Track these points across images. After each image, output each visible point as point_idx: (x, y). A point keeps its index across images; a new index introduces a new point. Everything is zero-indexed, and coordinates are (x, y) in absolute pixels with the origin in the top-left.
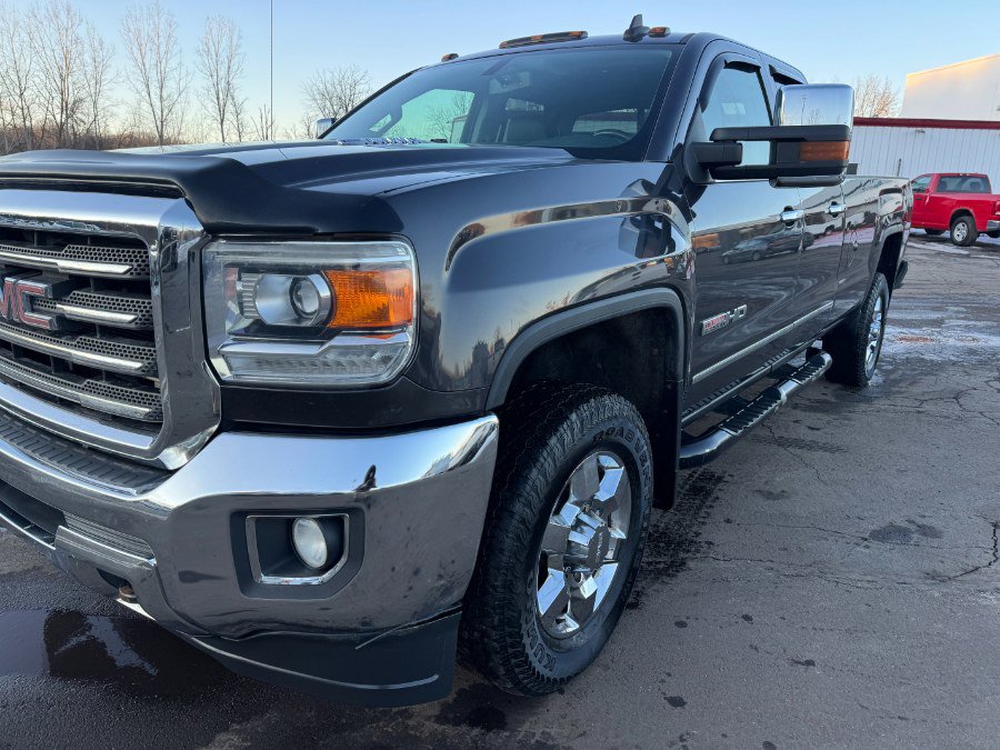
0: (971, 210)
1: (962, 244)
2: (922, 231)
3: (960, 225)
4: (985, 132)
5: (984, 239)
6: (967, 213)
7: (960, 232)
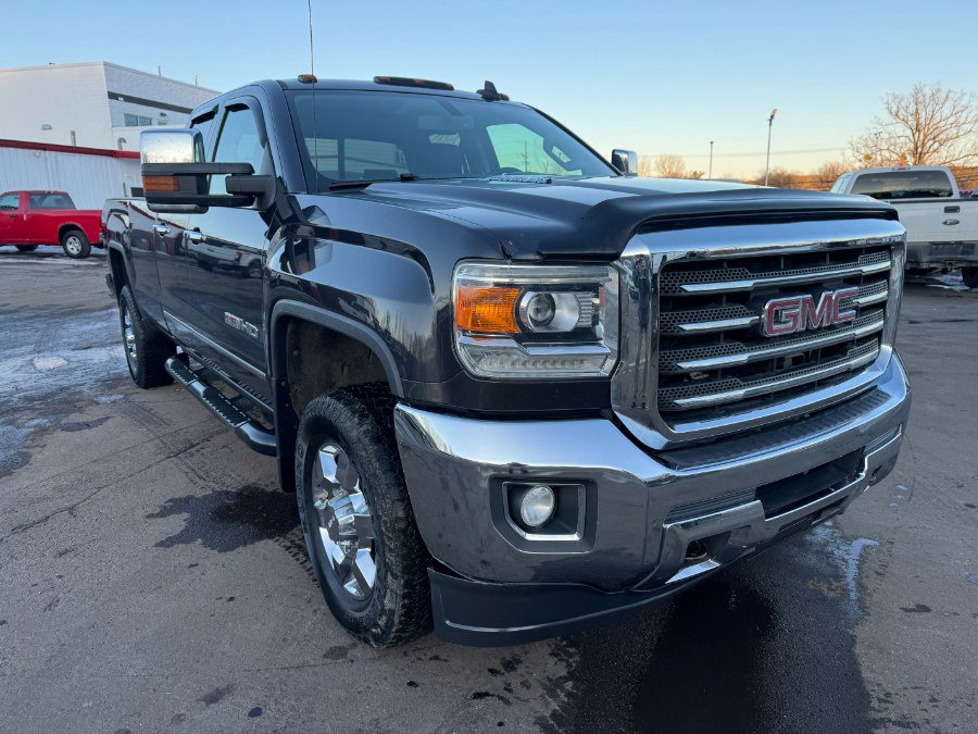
0: (78, 225)
1: (80, 256)
2: (13, 248)
3: (71, 239)
4: (20, 151)
5: (94, 250)
6: (74, 228)
7: (74, 246)
